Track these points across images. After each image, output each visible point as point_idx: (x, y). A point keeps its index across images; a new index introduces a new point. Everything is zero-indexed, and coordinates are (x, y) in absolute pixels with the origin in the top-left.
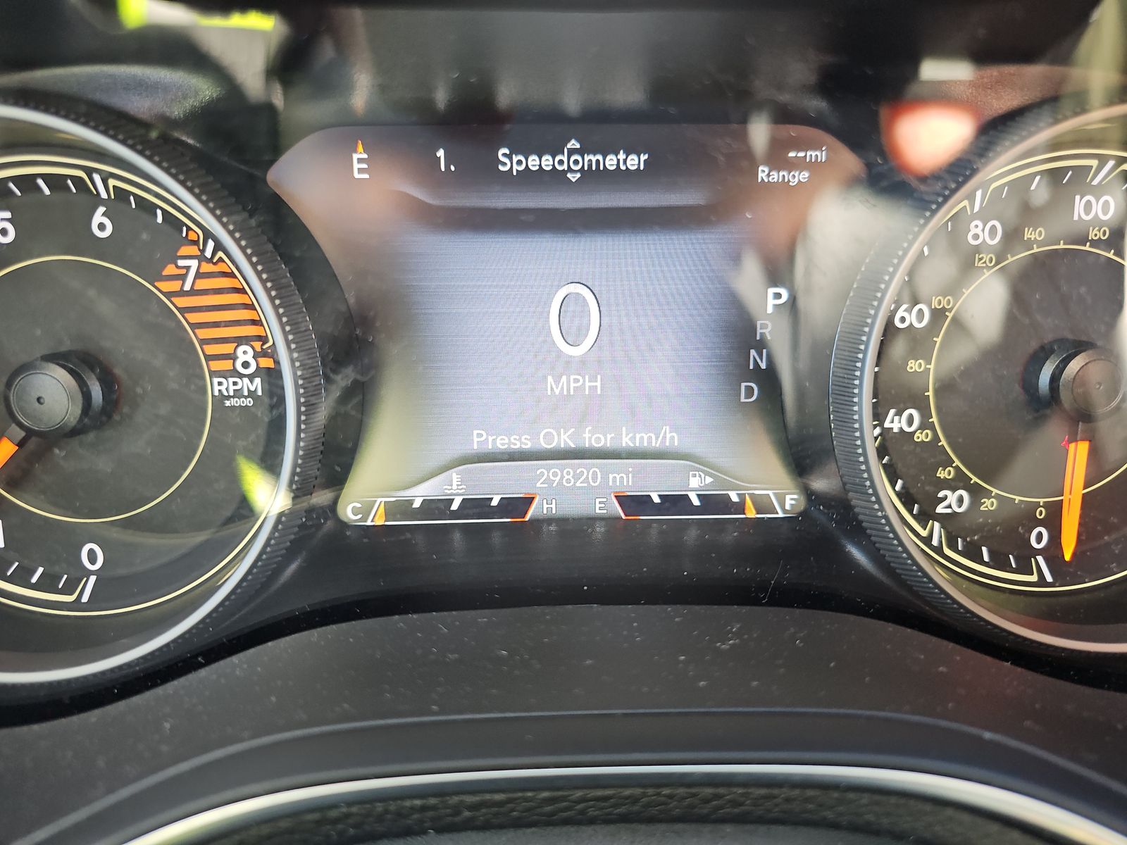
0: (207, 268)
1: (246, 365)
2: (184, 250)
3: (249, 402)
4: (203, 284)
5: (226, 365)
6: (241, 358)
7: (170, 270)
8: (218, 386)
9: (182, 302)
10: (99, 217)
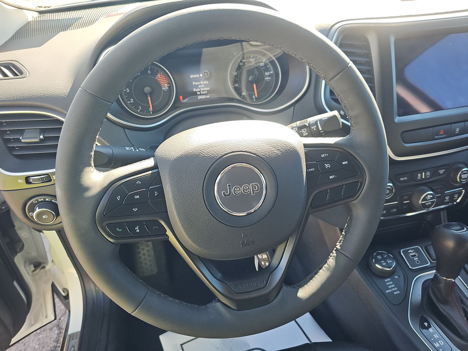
0: (161, 76)
1: (166, 86)
2: (159, 74)
3: (167, 90)
4: (160, 78)
5: (164, 86)
6: (166, 85)
7: (157, 76)
8: (163, 88)
9: (158, 80)
10: (149, 71)
